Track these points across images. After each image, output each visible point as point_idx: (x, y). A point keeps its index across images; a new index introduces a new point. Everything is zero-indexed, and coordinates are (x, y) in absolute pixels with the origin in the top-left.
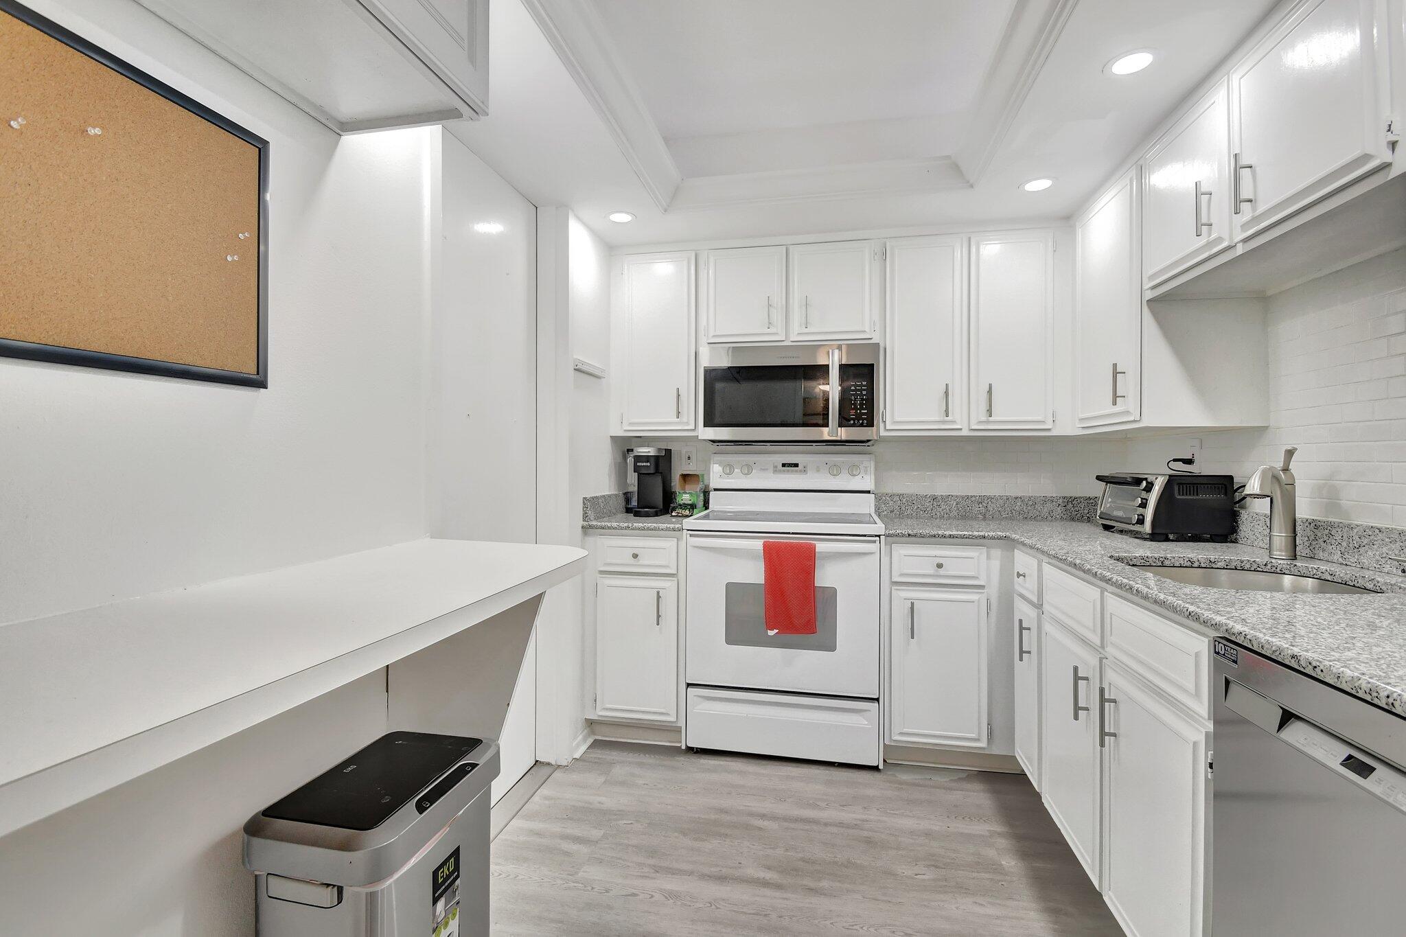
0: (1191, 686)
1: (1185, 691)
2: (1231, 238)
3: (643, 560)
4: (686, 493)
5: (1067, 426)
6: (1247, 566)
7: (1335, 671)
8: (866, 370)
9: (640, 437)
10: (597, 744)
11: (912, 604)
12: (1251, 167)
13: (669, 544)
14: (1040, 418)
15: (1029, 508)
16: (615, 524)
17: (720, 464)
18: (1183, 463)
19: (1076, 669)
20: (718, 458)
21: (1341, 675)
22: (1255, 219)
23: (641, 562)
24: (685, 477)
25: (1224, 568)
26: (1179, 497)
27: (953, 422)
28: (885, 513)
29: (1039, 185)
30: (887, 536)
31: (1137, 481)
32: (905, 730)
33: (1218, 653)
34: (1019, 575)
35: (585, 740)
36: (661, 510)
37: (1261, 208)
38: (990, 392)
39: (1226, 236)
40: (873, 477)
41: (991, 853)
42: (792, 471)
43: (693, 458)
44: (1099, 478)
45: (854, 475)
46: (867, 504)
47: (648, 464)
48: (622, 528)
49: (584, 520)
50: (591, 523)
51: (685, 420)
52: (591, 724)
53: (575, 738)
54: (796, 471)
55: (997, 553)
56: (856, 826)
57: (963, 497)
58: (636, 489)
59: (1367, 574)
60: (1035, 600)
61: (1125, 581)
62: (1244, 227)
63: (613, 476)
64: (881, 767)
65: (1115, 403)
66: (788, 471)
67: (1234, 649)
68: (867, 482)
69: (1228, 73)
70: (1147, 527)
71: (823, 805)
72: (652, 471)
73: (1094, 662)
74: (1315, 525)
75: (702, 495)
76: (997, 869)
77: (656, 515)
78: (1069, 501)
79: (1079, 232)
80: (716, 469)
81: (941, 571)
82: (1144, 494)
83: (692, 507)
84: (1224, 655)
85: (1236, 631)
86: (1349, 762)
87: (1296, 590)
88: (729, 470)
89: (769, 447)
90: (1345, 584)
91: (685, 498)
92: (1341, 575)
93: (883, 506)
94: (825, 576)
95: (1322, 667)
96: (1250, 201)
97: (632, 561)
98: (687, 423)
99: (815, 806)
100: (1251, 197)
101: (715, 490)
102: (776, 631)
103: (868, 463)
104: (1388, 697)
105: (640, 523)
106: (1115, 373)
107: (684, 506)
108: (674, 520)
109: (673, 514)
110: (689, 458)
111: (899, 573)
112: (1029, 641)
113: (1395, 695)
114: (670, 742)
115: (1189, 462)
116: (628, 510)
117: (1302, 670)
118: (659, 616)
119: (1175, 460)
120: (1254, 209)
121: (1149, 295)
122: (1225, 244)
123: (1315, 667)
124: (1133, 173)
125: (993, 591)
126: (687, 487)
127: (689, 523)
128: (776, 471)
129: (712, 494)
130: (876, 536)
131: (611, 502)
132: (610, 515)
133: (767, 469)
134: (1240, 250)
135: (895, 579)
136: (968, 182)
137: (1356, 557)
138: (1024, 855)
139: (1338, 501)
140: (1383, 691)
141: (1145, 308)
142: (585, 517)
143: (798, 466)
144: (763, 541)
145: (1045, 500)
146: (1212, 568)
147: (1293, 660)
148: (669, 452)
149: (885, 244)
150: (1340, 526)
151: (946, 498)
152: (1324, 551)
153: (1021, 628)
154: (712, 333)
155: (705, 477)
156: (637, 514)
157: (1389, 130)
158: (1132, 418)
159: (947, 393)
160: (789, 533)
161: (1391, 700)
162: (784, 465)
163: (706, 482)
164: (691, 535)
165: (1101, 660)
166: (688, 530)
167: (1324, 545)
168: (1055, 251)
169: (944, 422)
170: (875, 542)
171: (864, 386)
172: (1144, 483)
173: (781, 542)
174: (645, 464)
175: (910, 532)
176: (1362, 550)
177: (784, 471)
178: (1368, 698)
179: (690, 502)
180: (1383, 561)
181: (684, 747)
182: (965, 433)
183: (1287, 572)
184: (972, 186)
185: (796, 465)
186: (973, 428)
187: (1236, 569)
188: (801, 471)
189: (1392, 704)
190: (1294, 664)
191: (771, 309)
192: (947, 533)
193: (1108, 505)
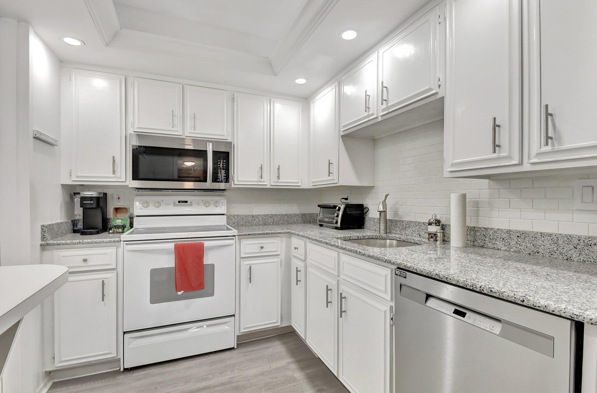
0: (383, 289)
1: (381, 291)
2: (377, 114)
3: (90, 263)
4: (118, 219)
5: (306, 185)
6: (374, 237)
7: (456, 279)
8: (225, 155)
9: (83, 185)
10: (55, 385)
11: (250, 267)
12: (386, 88)
13: (111, 251)
14: (297, 181)
15: (290, 219)
16: (69, 242)
17: (140, 202)
18: (345, 200)
19: (327, 286)
20: (138, 198)
21: (459, 280)
22: (388, 108)
23: (89, 264)
24: (117, 210)
25: (367, 239)
26: (348, 213)
27: (264, 182)
28: (231, 224)
29: (301, 81)
30: (238, 236)
31: (335, 207)
32: (247, 326)
33: (397, 275)
34: (295, 248)
35: (45, 386)
36: (101, 230)
37: (390, 104)
38: (279, 169)
39: (375, 113)
40: (226, 207)
41: (289, 373)
42: (184, 205)
43: (122, 198)
44: (319, 206)
45: (217, 207)
46: (222, 221)
47: (92, 202)
48: (74, 244)
49: (42, 240)
50: (48, 242)
51: (118, 175)
52: (49, 374)
53: (38, 386)
54: (186, 205)
55: (284, 239)
56: (229, 382)
57: (264, 215)
58: (81, 217)
59: (409, 237)
60: (303, 258)
61: (352, 248)
62: (383, 110)
63: (63, 209)
64: (235, 347)
65: (329, 176)
66: (182, 205)
67: (404, 273)
68: (222, 209)
69: (378, 49)
70: (339, 225)
71: (210, 376)
72: (94, 206)
73: (335, 283)
74: (391, 221)
75: (129, 219)
76: (294, 380)
77: (98, 233)
78: (303, 215)
79: (312, 105)
80: (137, 204)
81: (263, 250)
82: (337, 212)
83: (124, 227)
84: (400, 275)
85: (409, 266)
86: (456, 312)
87: (391, 246)
88: (146, 204)
89: (170, 192)
90: (404, 241)
91: (119, 222)
93: (230, 221)
94: (208, 259)
95: (450, 278)
96: (386, 101)
97: (83, 264)
98: (120, 178)
99: (206, 379)
100: (386, 99)
101: (137, 216)
102: (182, 292)
103: (223, 201)
104: (480, 287)
105: (88, 239)
106: (330, 164)
107: (117, 227)
108: (110, 235)
109: (111, 232)
110: (119, 198)
111: (244, 253)
112: (301, 276)
113: (483, 286)
114: (110, 369)
115: (346, 199)
116: (75, 231)
117: (441, 279)
118: (103, 295)
119: (342, 199)
120: (387, 104)
121: (342, 134)
122: (375, 116)
123: (447, 278)
124: (336, 84)
125: (283, 256)
126: (119, 215)
127: (125, 236)
128: (175, 205)
129: (135, 220)
130: (233, 236)
131: (63, 227)
132: (63, 235)
133: (170, 204)
134: (380, 119)
135: (242, 256)
136: (275, 72)
137: (405, 232)
138: (302, 368)
139: (398, 213)
140: (478, 285)
141: (340, 138)
142: (43, 238)
143: (187, 202)
144: (174, 243)
145: (295, 215)
146: (364, 239)
147: (437, 276)
148: (105, 194)
149: (234, 94)
150: (400, 221)
151: (257, 216)
152: (394, 230)
153: (297, 271)
154: (136, 125)
155: (131, 209)
156: (83, 233)
157: (439, 80)
158: (336, 182)
159: (261, 168)
160: (189, 238)
161: (482, 288)
162: (179, 202)
163: (131, 212)
164: (126, 244)
165: (338, 281)
166: (124, 241)
167: (394, 228)
168: (302, 112)
169: (260, 181)
170: (233, 239)
171: (225, 162)
172: (337, 208)
173: (184, 243)
174: (89, 202)
175: (249, 233)
176: (406, 229)
177: (179, 205)
178: (471, 288)
179: (122, 224)
180: (413, 232)
181: (122, 370)
182: (268, 187)
183: (386, 238)
184: (276, 75)
185: (186, 202)
186: (272, 184)
187: (371, 239)
188: (189, 205)
189: (483, 290)
190: (437, 277)
191: (174, 117)
192: (266, 232)
193: (322, 216)
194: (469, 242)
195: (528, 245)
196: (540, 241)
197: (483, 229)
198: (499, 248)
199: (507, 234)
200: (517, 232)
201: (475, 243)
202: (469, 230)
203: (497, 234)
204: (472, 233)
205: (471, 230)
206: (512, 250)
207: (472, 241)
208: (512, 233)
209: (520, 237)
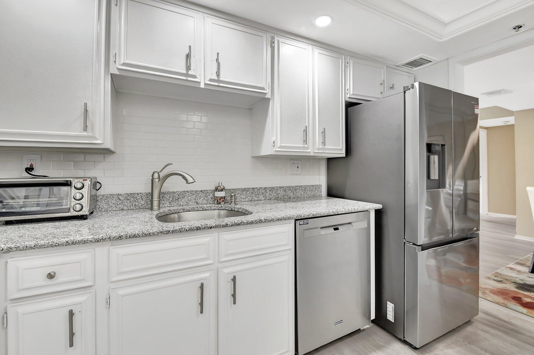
22: (218, 81)
62: (211, 80)
82: (77, 191)
92: (187, 209)
134: (203, 86)
137: (177, 203)
158: (98, 142)
180: (189, 202)
194: (242, 200)
195: (274, 194)
196: (279, 191)
197: (251, 189)
198: (261, 199)
199: (265, 190)
200: (270, 188)
201: (246, 200)
202: (242, 191)
203: (259, 191)
204: (244, 192)
205: (243, 191)
206: (267, 199)
207: (244, 198)
208: (267, 189)
209: (271, 191)
